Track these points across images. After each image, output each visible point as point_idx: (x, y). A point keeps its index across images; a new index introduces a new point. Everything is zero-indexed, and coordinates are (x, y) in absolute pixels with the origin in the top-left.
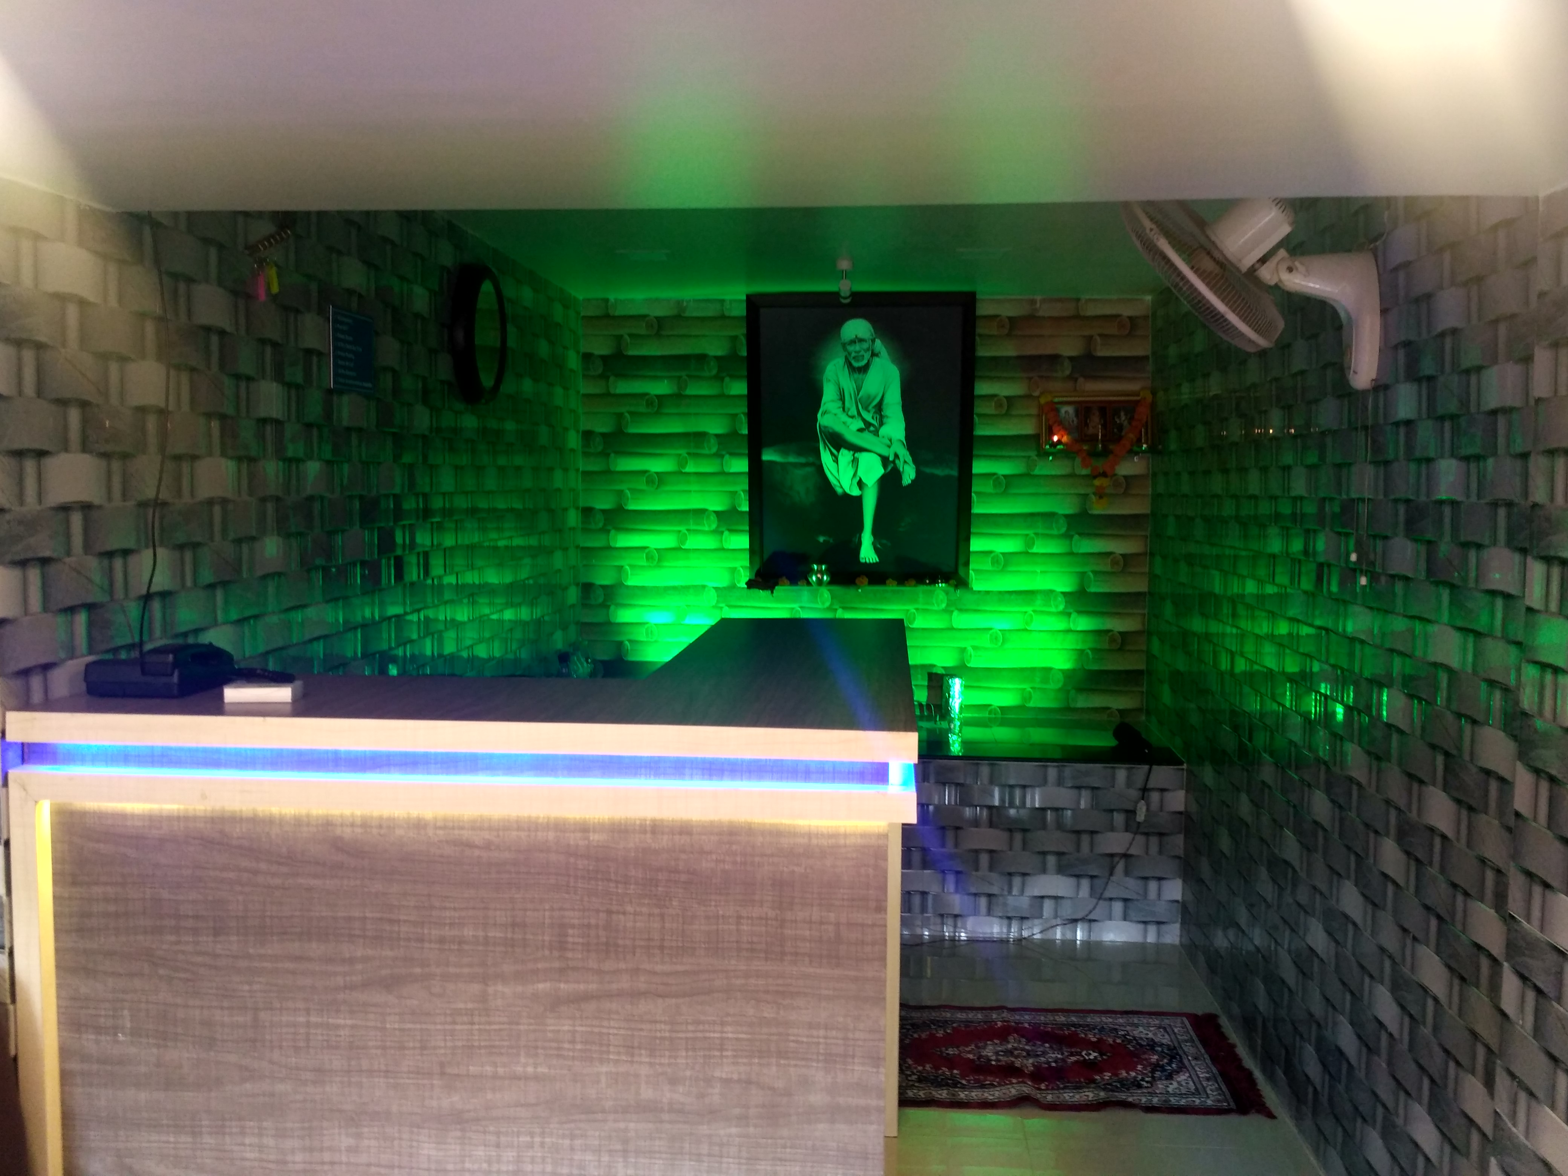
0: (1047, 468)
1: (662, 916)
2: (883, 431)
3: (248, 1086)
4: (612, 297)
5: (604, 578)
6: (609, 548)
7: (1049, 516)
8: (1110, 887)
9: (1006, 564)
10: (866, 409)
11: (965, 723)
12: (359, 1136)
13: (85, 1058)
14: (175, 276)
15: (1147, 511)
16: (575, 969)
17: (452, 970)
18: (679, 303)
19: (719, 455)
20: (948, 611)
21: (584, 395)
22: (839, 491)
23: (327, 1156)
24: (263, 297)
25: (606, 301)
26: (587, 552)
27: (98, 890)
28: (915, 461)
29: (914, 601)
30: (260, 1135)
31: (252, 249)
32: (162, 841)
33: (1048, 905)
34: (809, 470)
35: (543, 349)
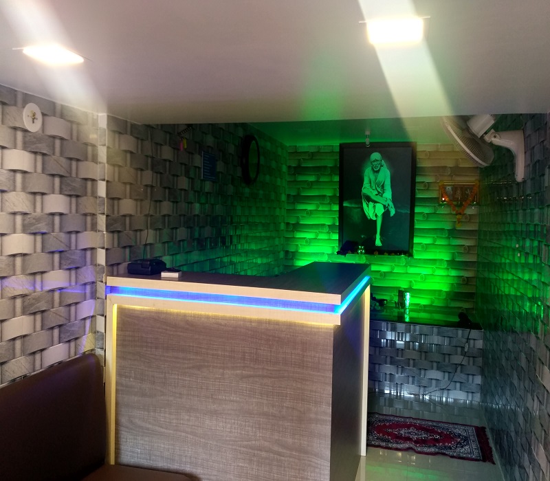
0: (443, 210)
1: (271, 351)
2: (384, 195)
3: (162, 397)
4: (298, 145)
5: (292, 249)
6: (294, 238)
7: (442, 230)
8: (455, 377)
9: (426, 248)
10: (378, 187)
11: (411, 310)
12: (190, 416)
13: (122, 385)
14: (157, 144)
15: (477, 229)
16: (247, 367)
17: (215, 364)
18: (319, 147)
19: (330, 204)
20: (406, 266)
21: (288, 181)
22: (369, 218)
23: (182, 422)
24: (182, 149)
25: (296, 146)
26: (288, 239)
27: (127, 333)
28: (395, 207)
29: (394, 262)
30: (165, 413)
31: (179, 134)
32: (144, 318)
33: (434, 382)
34: (359, 210)
35: (274, 164)
